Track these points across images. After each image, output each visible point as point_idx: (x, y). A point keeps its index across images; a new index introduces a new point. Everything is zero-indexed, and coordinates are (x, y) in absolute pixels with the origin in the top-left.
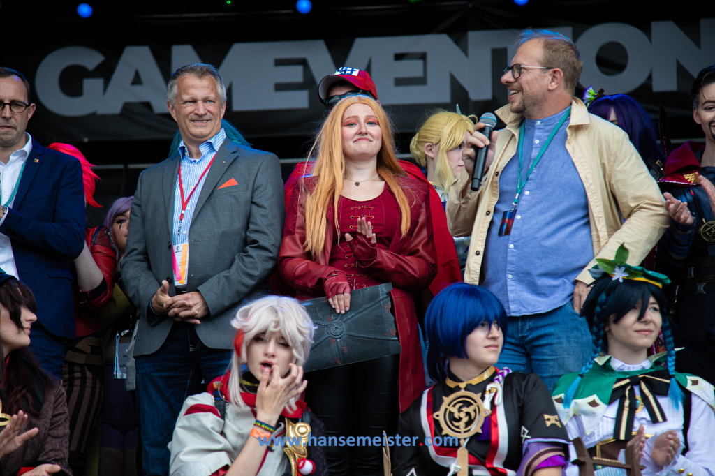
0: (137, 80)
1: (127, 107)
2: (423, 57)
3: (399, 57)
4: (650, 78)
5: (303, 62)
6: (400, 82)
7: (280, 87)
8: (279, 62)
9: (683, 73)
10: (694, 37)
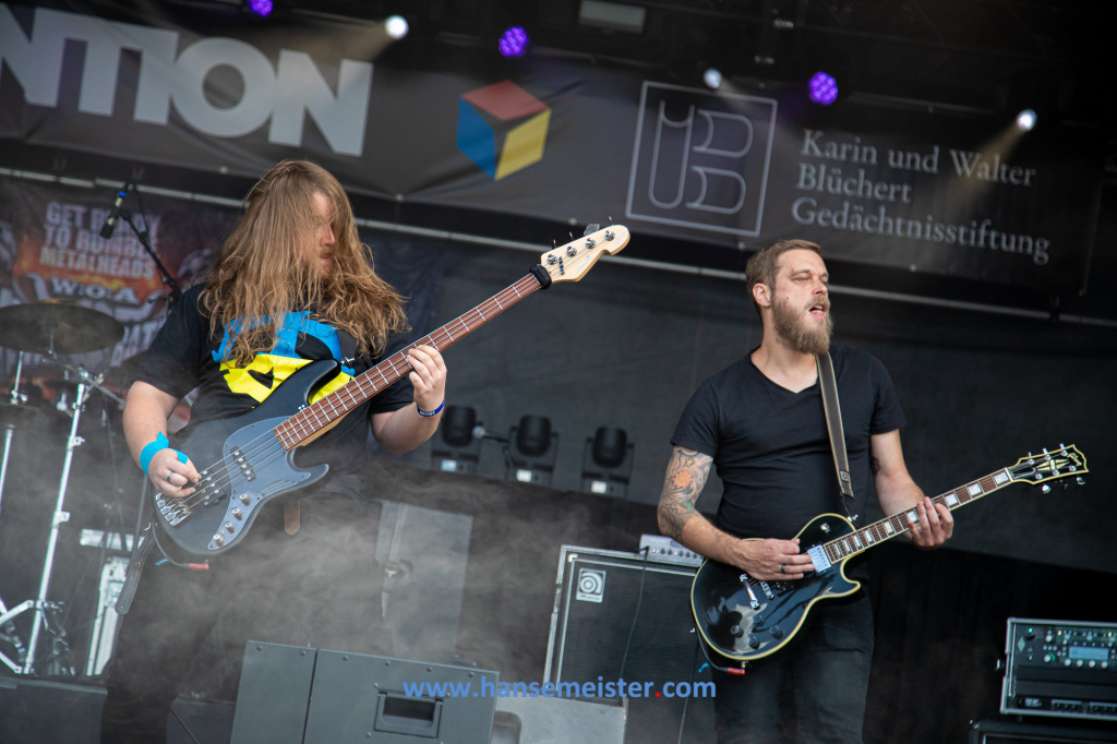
4: (268, 122)
9: (310, 126)
10: (332, 82)
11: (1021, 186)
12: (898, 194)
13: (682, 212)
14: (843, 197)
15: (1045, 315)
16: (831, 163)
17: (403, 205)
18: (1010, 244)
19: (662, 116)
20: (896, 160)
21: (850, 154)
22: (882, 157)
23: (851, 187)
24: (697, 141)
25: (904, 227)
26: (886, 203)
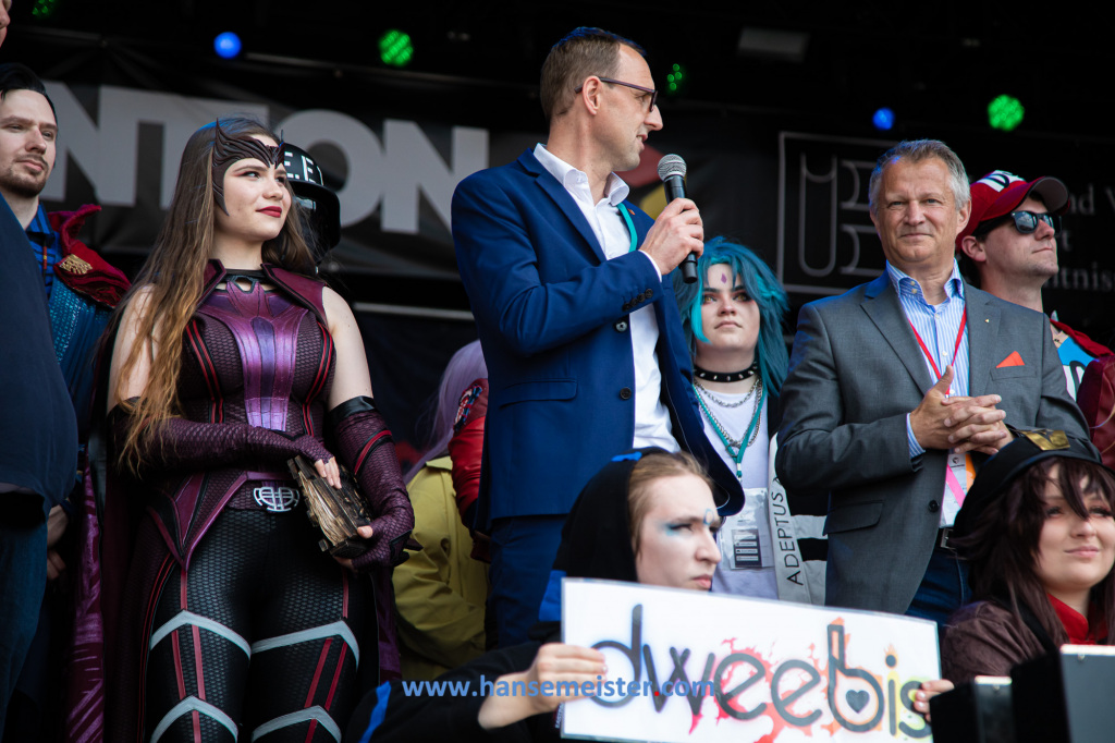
4: (379, 208)
9: (424, 206)
10: (446, 153)
13: (836, 279)
19: (804, 171)
24: (845, 195)
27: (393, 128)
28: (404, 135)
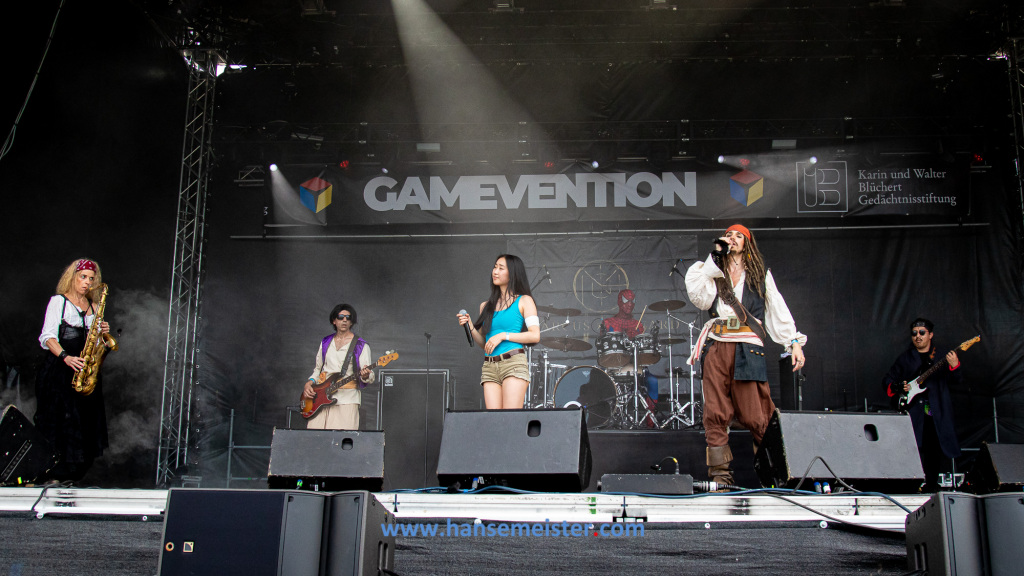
0: (413, 194)
1: (408, 206)
2: (553, 185)
3: (542, 185)
4: (662, 200)
5: (495, 186)
6: (542, 197)
7: (483, 198)
8: (483, 186)
9: (677, 198)
10: (682, 181)
11: (941, 178)
12: (897, 188)
13: (818, 208)
14: (877, 193)
15: (957, 225)
16: (870, 181)
17: (715, 221)
18: (942, 200)
19: (805, 174)
20: (894, 176)
21: (877, 176)
22: (889, 175)
23: (879, 188)
24: (820, 180)
25: (901, 200)
26: (893, 192)
27: (664, 174)
28: (669, 176)
